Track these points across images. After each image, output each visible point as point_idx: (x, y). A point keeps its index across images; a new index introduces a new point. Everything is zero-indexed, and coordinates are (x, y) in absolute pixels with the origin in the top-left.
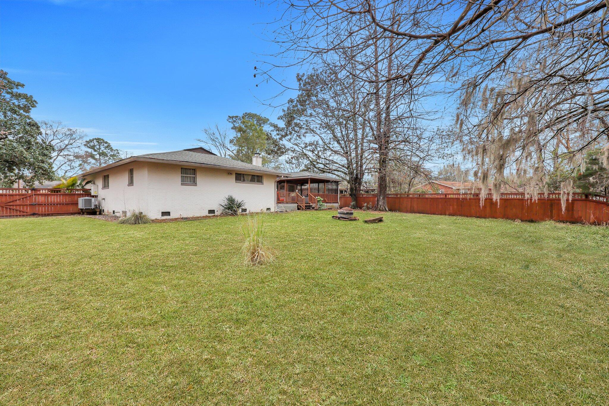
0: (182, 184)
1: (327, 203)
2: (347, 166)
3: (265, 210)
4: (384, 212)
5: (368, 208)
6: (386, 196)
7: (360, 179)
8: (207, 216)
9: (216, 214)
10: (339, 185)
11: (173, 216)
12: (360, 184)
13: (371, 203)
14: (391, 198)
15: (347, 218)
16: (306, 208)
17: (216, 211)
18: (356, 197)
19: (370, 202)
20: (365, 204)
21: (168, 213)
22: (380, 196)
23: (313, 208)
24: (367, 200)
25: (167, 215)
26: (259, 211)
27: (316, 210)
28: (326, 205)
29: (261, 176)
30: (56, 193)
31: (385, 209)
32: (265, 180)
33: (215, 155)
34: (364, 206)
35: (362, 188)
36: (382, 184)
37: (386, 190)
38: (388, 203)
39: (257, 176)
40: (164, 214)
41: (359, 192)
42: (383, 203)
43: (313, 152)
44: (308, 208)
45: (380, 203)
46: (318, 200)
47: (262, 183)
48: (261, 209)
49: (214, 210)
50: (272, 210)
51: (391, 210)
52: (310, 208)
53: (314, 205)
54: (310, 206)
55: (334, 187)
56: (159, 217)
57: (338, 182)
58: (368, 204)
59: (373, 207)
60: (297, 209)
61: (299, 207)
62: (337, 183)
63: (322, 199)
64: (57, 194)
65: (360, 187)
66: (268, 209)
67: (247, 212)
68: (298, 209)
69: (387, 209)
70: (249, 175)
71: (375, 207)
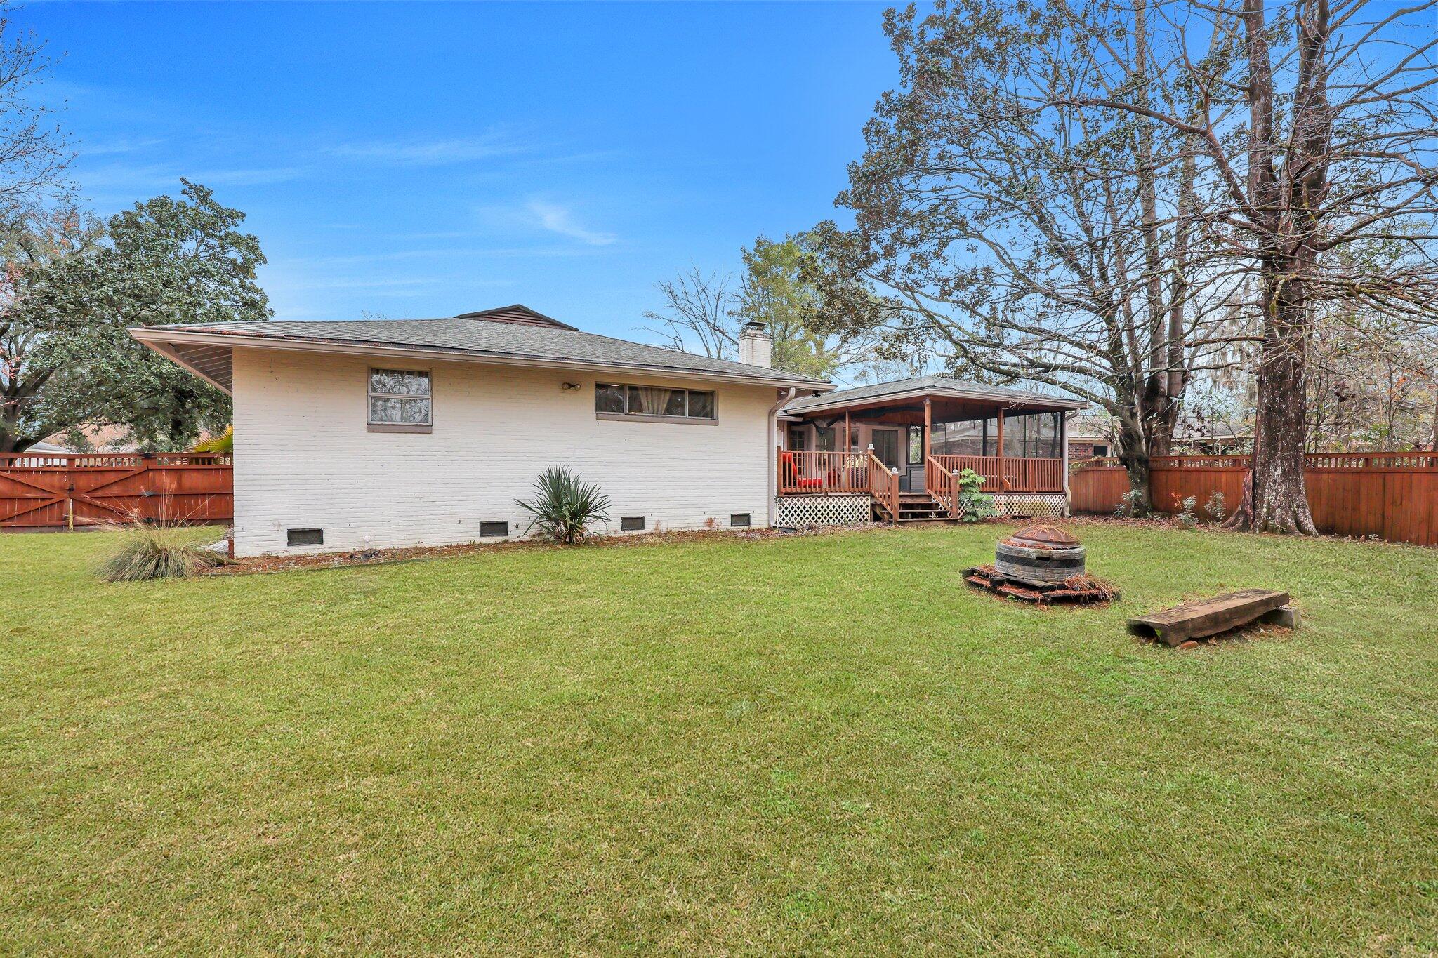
0: (372, 428)
1: (1008, 493)
2: (1104, 347)
3: (725, 524)
4: (1291, 539)
5: (1203, 516)
6: (1298, 464)
7: (1168, 398)
8: (472, 546)
9: (514, 535)
10: (1067, 424)
11: (332, 544)
12: (1169, 416)
13: (1220, 496)
14: (1330, 471)
15: (1041, 589)
16: (902, 515)
17: (511, 527)
18: (1151, 471)
19: (1218, 489)
20: (1189, 502)
21: (314, 535)
22: (1266, 465)
23: (940, 514)
24: (1201, 484)
25: (311, 542)
26: (698, 525)
27: (955, 522)
28: (1000, 504)
29: (711, 394)
30: (206, 466)
31: (1299, 524)
32: (723, 408)
33: (576, 330)
34: (1182, 511)
35: (1178, 432)
36: (1280, 411)
37: (1301, 435)
38: (1315, 498)
39: (693, 393)
40: (296, 536)
41: (1163, 451)
42: (1288, 494)
43: (972, 308)
44: (914, 515)
45: (1269, 497)
46: (962, 481)
47: (715, 421)
48: (705, 518)
49: (505, 524)
50: (758, 521)
51: (1328, 528)
52: (926, 515)
53: (944, 503)
54: (930, 506)
55: (1048, 433)
56: (280, 547)
57: (1063, 410)
58: (1204, 495)
59: (1228, 513)
60: (869, 517)
61: (878, 511)
62: (1059, 413)
63: (981, 480)
64: (209, 467)
65: (1167, 431)
66: (741, 519)
67: (649, 527)
68: (876, 518)
69: (1309, 524)
70: (661, 390)
71: (1244, 512)
